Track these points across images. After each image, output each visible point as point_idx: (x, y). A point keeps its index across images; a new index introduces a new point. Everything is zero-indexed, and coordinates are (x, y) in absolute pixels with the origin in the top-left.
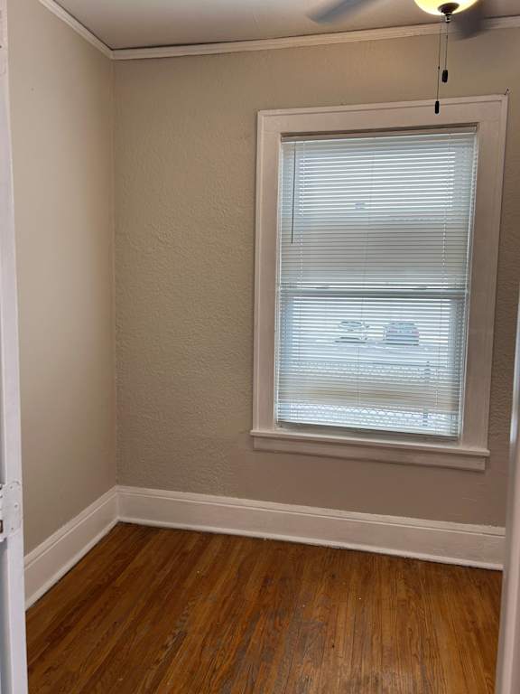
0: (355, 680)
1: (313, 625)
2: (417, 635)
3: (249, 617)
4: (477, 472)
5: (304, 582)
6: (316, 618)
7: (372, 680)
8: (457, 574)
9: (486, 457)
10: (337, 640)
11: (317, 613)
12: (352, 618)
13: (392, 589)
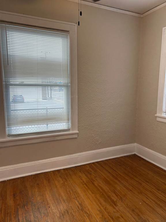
0: (61, 215)
1: (39, 203)
2: (71, 192)
3: (14, 211)
4: (76, 138)
5: (29, 190)
6: (39, 201)
7: (66, 212)
8: (73, 170)
9: (78, 133)
10: (49, 205)
11: (39, 199)
12: (51, 195)
13: (58, 181)
